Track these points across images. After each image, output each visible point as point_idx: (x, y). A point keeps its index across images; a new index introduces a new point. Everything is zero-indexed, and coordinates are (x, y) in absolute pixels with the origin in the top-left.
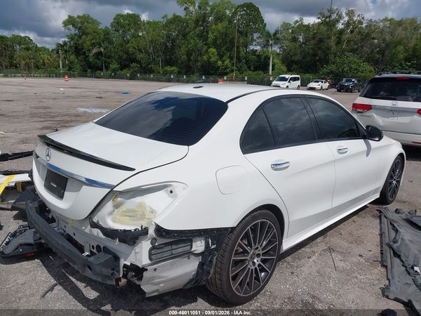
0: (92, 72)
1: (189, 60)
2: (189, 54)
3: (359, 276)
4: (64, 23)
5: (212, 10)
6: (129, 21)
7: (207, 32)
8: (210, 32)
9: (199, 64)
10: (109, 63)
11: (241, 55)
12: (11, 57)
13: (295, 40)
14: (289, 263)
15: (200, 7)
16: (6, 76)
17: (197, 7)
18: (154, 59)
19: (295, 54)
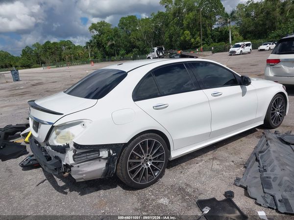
0: (109, 58)
1: (171, 41)
2: (171, 37)
3: (224, 173)
4: (90, 28)
5: (185, 4)
6: (129, 21)
7: (182, 21)
8: (184, 20)
9: (178, 43)
10: (119, 50)
11: (207, 32)
12: (60, 55)
13: (248, 15)
14: (182, 167)
15: (176, 4)
16: (58, 67)
17: (174, 4)
18: (148, 44)
19: (249, 26)
